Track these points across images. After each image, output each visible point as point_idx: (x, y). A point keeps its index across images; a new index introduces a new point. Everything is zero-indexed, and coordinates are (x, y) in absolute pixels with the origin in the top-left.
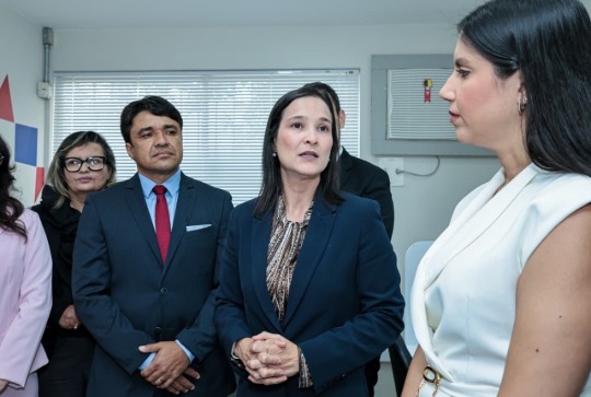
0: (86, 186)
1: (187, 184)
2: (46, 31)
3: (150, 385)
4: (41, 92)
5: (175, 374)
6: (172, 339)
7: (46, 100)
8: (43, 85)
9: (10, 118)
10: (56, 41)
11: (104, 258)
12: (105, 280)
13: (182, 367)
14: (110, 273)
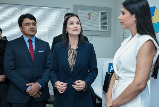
11: (14, 59)
12: (14, 66)
13: (38, 90)
14: (15, 64)
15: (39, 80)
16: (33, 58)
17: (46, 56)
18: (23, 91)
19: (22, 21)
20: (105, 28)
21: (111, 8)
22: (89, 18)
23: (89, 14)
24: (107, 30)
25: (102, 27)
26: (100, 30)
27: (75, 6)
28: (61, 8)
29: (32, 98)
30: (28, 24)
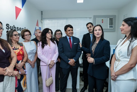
0: (59, 37)
1: (73, 37)
2: (42, 12)
3: (69, 65)
4: (42, 22)
5: (73, 63)
6: (72, 59)
7: (42, 23)
8: (42, 21)
9: (38, 26)
10: (43, 13)
11: (63, 48)
12: (63, 51)
13: (74, 62)
14: (63, 50)
15: (74, 58)
16: (71, 47)
17: (78, 46)
18: (67, 63)
19: (67, 29)
20: (112, 27)
21: (115, 16)
22: (102, 22)
23: (102, 20)
24: (113, 28)
25: (110, 26)
26: (109, 28)
27: (94, 16)
28: (86, 18)
29: (71, 66)
30: (69, 30)
